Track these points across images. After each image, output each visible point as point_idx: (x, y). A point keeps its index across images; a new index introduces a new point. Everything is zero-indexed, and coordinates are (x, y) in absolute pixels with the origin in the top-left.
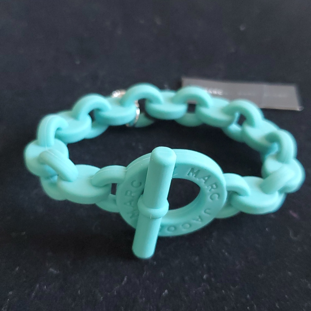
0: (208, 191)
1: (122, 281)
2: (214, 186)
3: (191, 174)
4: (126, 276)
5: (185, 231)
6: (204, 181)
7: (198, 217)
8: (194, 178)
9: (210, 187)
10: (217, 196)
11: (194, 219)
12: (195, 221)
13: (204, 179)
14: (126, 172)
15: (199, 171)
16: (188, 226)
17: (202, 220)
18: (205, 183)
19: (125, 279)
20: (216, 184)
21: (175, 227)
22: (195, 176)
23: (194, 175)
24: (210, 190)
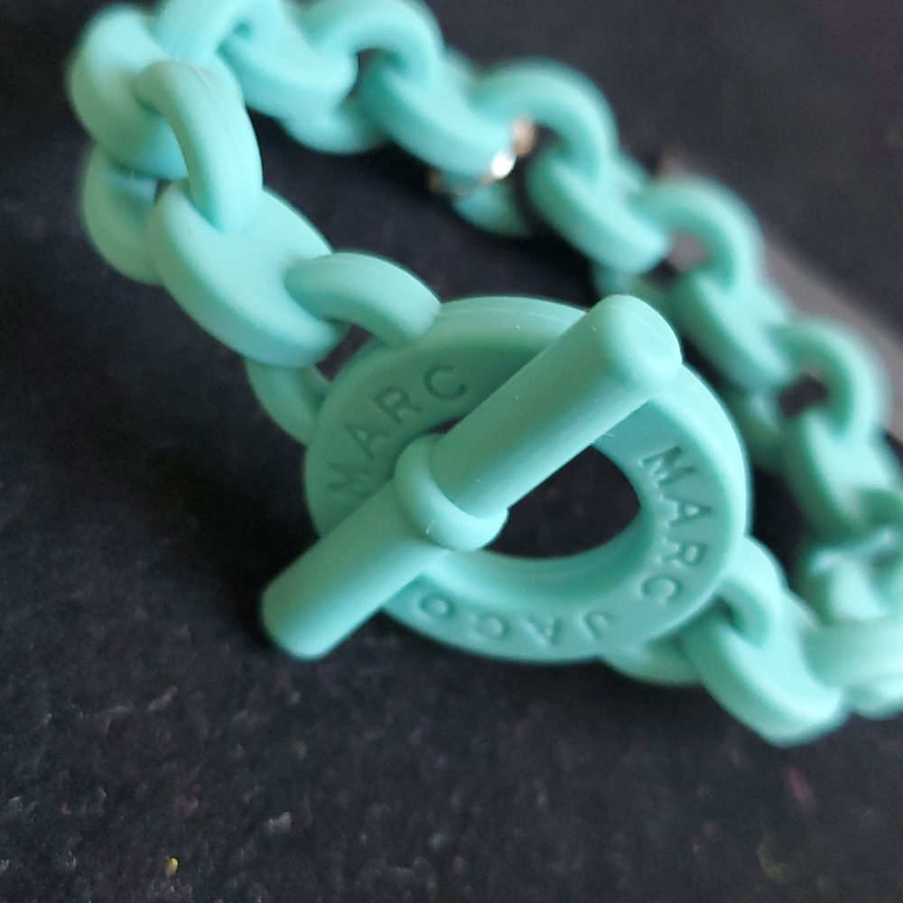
0: (658, 559)
1: (151, 696)
2: (692, 553)
3: (658, 464)
4: (174, 689)
5: (474, 639)
6: (675, 516)
7: (550, 621)
8: (655, 485)
9: (676, 547)
10: (670, 587)
11: (532, 620)
12: (530, 629)
13: (682, 509)
14: (437, 320)
15: (690, 470)
16: (497, 627)
17: (555, 639)
18: (675, 524)
19: (167, 698)
20: (703, 549)
21: (454, 608)
22: (663, 483)
23: (663, 476)
24: (668, 558)
